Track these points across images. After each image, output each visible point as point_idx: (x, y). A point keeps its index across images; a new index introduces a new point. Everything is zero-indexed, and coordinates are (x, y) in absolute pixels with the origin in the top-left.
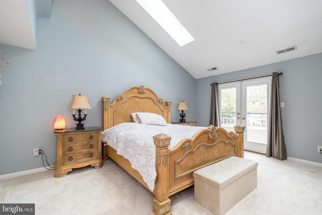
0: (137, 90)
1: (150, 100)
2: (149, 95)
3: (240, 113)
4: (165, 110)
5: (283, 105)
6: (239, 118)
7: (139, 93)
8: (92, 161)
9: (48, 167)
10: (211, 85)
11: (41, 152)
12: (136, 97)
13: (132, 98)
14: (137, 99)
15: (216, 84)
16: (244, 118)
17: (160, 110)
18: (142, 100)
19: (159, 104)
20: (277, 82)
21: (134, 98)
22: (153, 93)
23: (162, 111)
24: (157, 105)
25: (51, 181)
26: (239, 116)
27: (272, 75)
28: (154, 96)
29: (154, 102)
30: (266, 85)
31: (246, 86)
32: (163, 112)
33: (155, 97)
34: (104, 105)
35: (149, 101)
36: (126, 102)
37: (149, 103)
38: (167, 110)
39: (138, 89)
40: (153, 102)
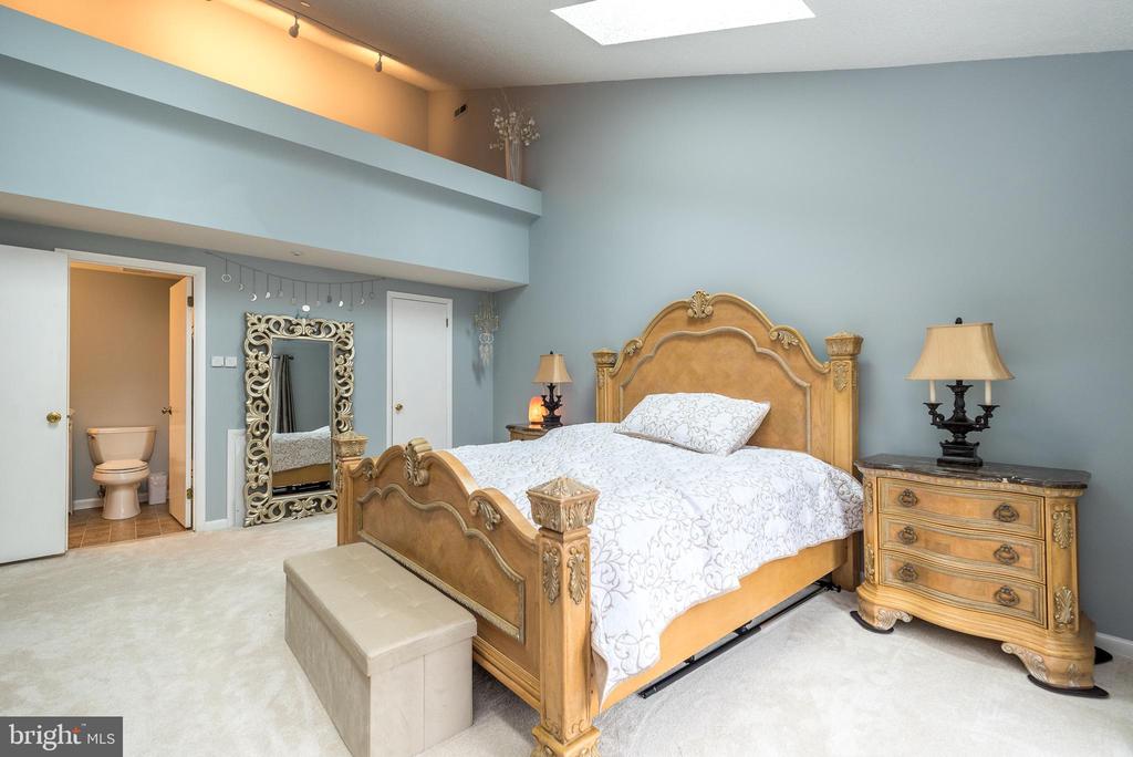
0: (681, 314)
1: (733, 340)
2: (731, 321)
7: (692, 321)
12: (681, 337)
13: (667, 345)
14: (685, 346)
17: (789, 385)
18: (703, 345)
19: (778, 356)
21: (675, 343)
22: (746, 311)
24: (773, 359)
28: (755, 323)
29: (754, 348)
32: (804, 392)
33: (759, 325)
34: (597, 371)
35: (732, 345)
36: (651, 357)
38: (828, 384)
39: (684, 306)
40: (748, 348)
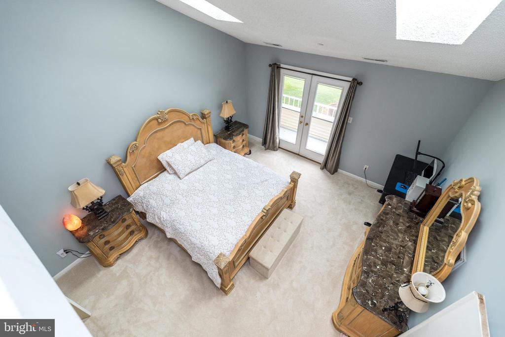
0: (155, 122)
1: (178, 124)
2: (175, 117)
3: (304, 116)
4: (203, 125)
5: (350, 120)
6: (301, 122)
7: (159, 124)
8: (136, 236)
9: (83, 256)
10: (270, 65)
11: (66, 251)
12: (156, 132)
13: (151, 137)
14: (158, 134)
15: (278, 67)
16: (307, 124)
17: (196, 130)
18: (166, 130)
19: (193, 123)
20: (352, 96)
21: (154, 135)
22: (180, 112)
23: (198, 129)
24: (191, 124)
25: (103, 274)
26: (302, 119)
27: (350, 81)
28: (184, 115)
29: (185, 124)
30: (341, 91)
31: (318, 83)
32: (200, 129)
34: (117, 170)
35: (178, 126)
36: (144, 147)
37: (179, 129)
38: (206, 125)
39: (157, 119)
40: (183, 124)
